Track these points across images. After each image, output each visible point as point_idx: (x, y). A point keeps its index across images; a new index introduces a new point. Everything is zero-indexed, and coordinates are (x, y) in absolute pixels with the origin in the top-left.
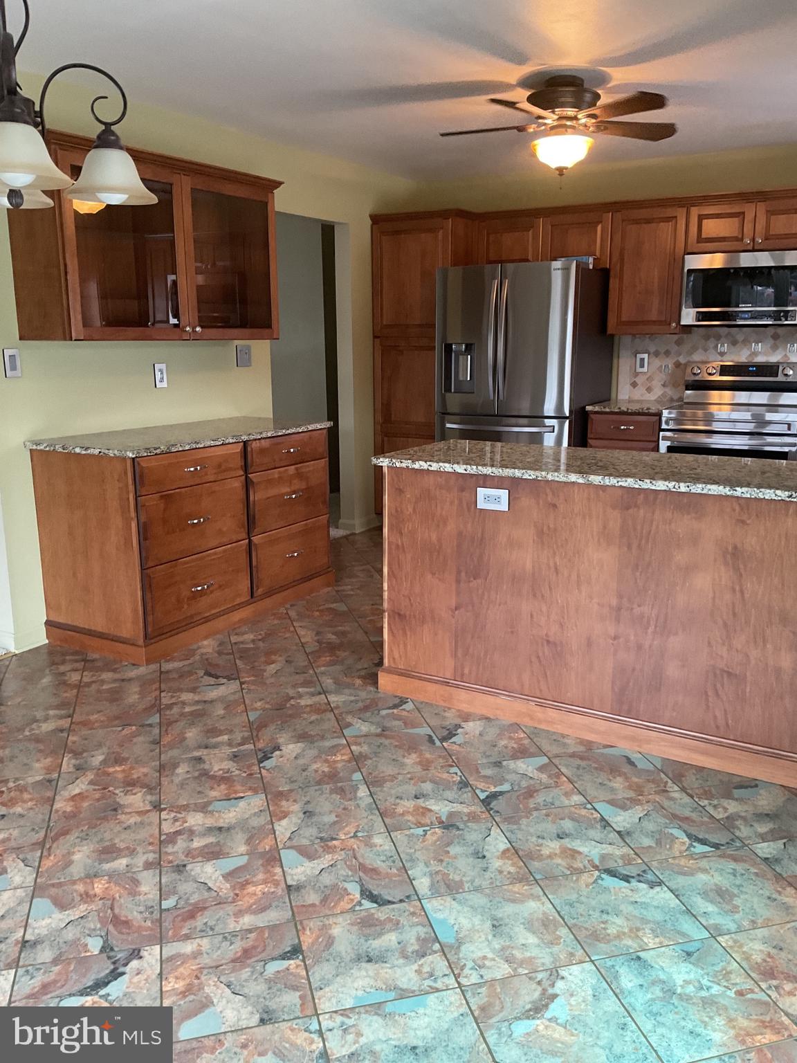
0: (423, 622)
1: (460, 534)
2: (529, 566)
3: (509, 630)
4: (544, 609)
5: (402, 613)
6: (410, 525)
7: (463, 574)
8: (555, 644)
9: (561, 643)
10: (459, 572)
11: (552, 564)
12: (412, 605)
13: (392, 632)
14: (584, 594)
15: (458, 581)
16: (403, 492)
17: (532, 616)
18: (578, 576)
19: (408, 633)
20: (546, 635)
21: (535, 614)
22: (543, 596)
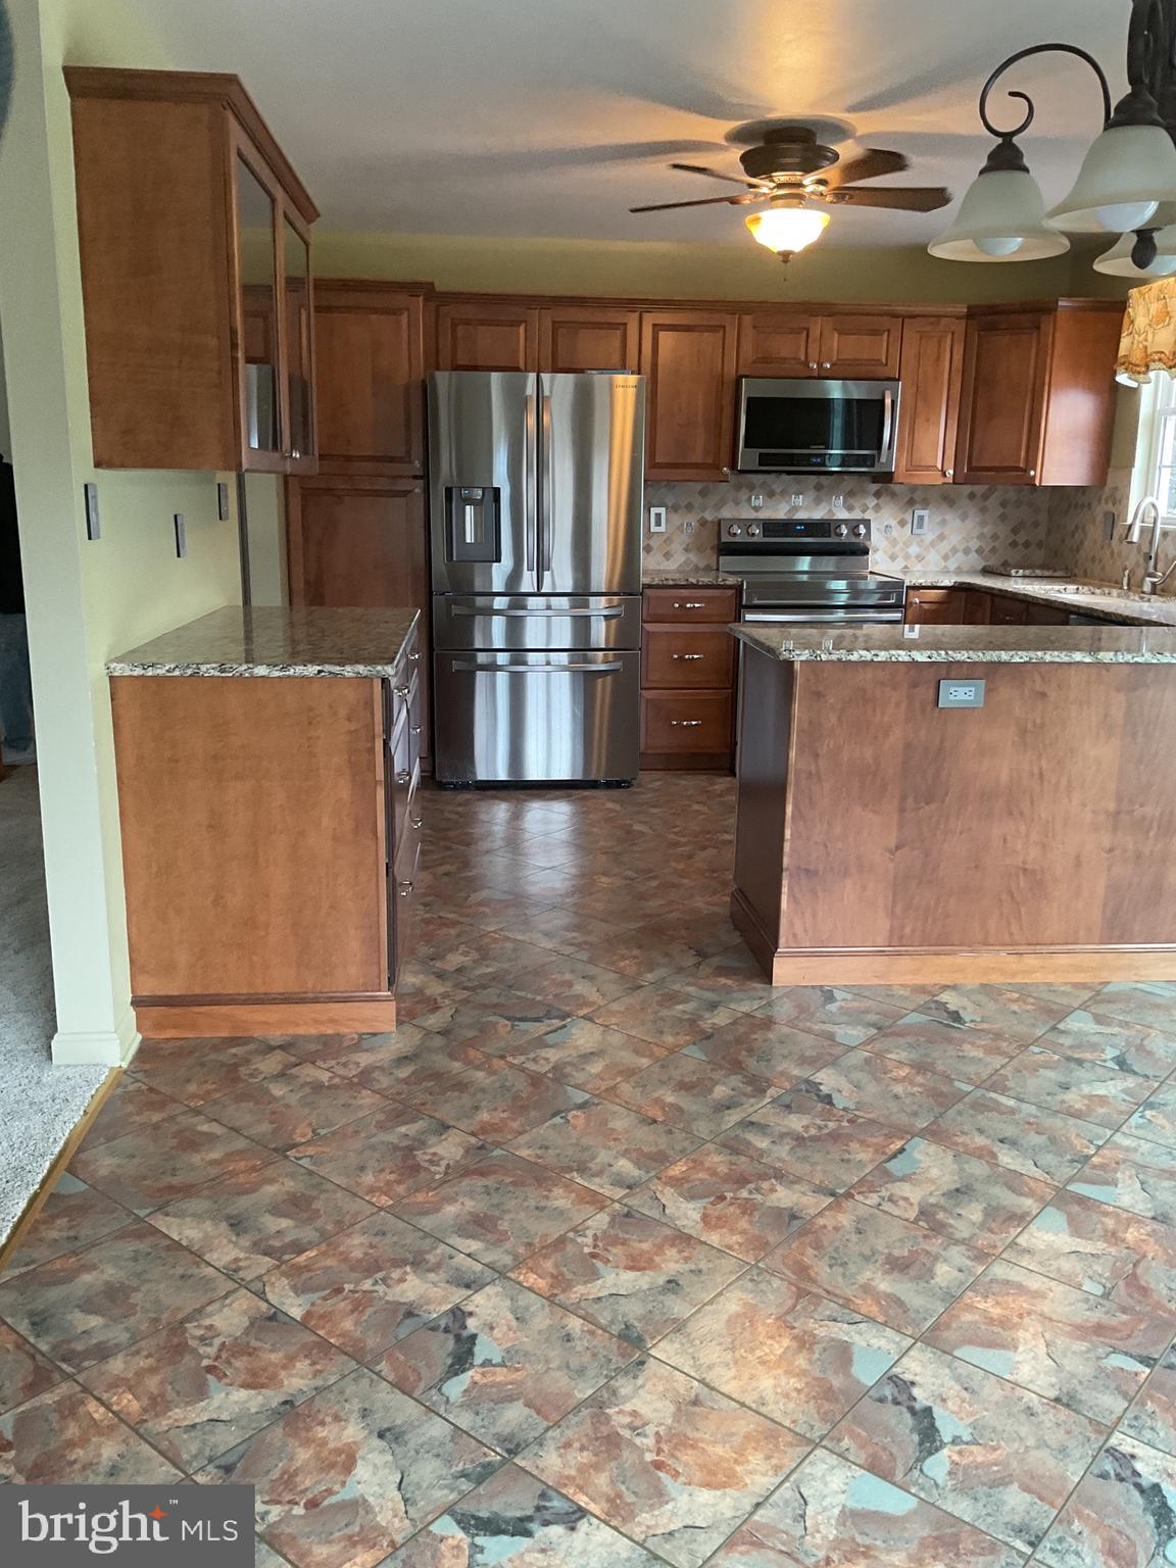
0: (846, 874)
1: (908, 746)
2: (1004, 777)
3: (973, 865)
4: (1023, 829)
5: (812, 868)
6: (832, 743)
7: (910, 800)
8: (1034, 872)
9: (1042, 870)
10: (904, 798)
11: (1036, 771)
12: (828, 854)
13: (794, 897)
14: (1074, 803)
15: (902, 810)
16: (824, 696)
17: (1005, 840)
18: (1069, 781)
19: (820, 894)
20: (1024, 862)
21: (1009, 838)
22: (1021, 813)
